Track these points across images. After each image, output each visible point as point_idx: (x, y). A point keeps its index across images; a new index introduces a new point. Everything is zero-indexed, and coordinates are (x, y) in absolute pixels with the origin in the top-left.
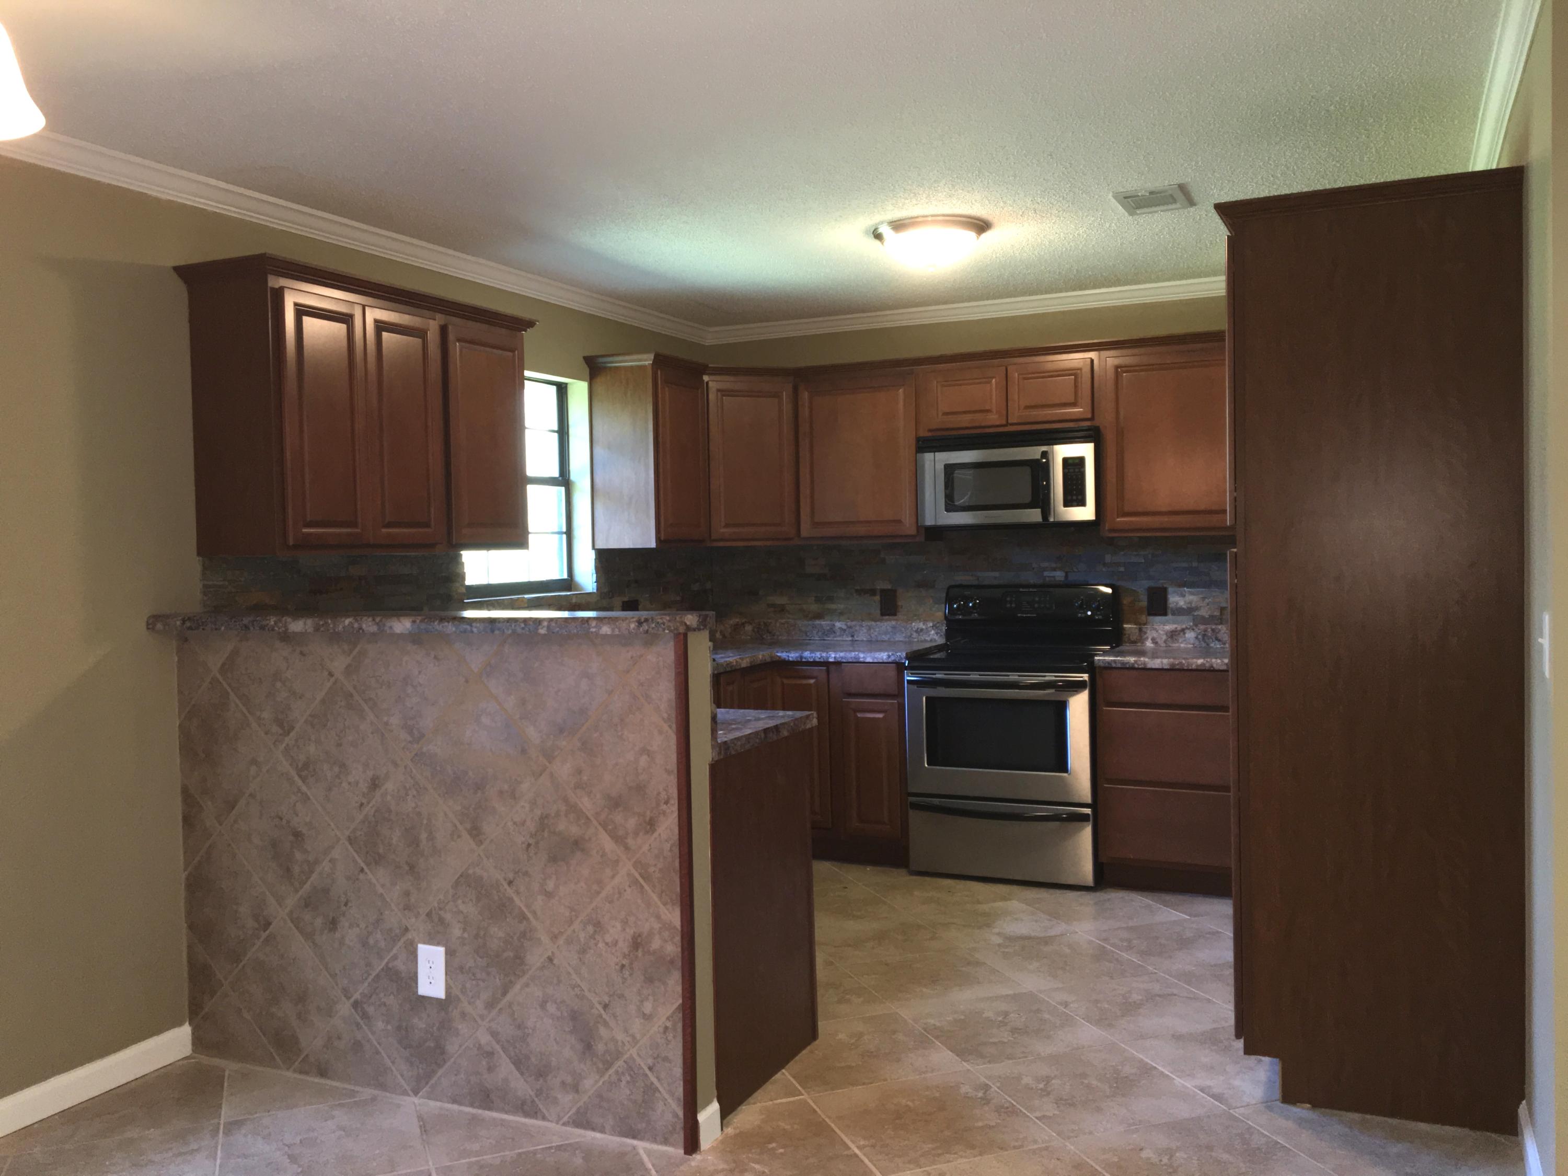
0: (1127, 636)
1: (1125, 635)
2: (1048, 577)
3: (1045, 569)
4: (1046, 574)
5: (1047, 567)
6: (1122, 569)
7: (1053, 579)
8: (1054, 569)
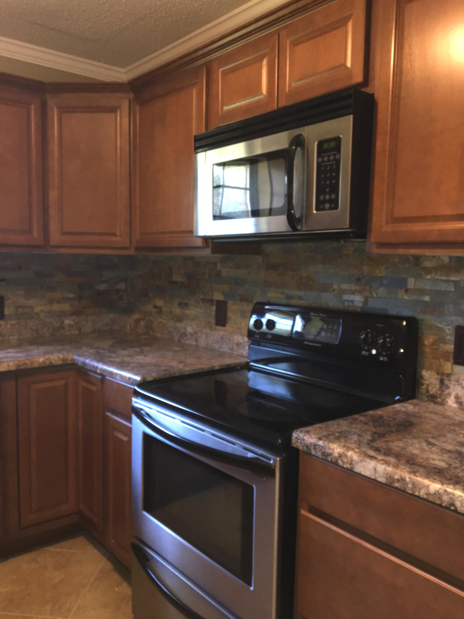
0: (425, 386)
1: (422, 384)
2: (348, 301)
3: (343, 292)
4: (345, 297)
5: (346, 290)
6: (427, 298)
7: (351, 304)
8: (353, 292)
